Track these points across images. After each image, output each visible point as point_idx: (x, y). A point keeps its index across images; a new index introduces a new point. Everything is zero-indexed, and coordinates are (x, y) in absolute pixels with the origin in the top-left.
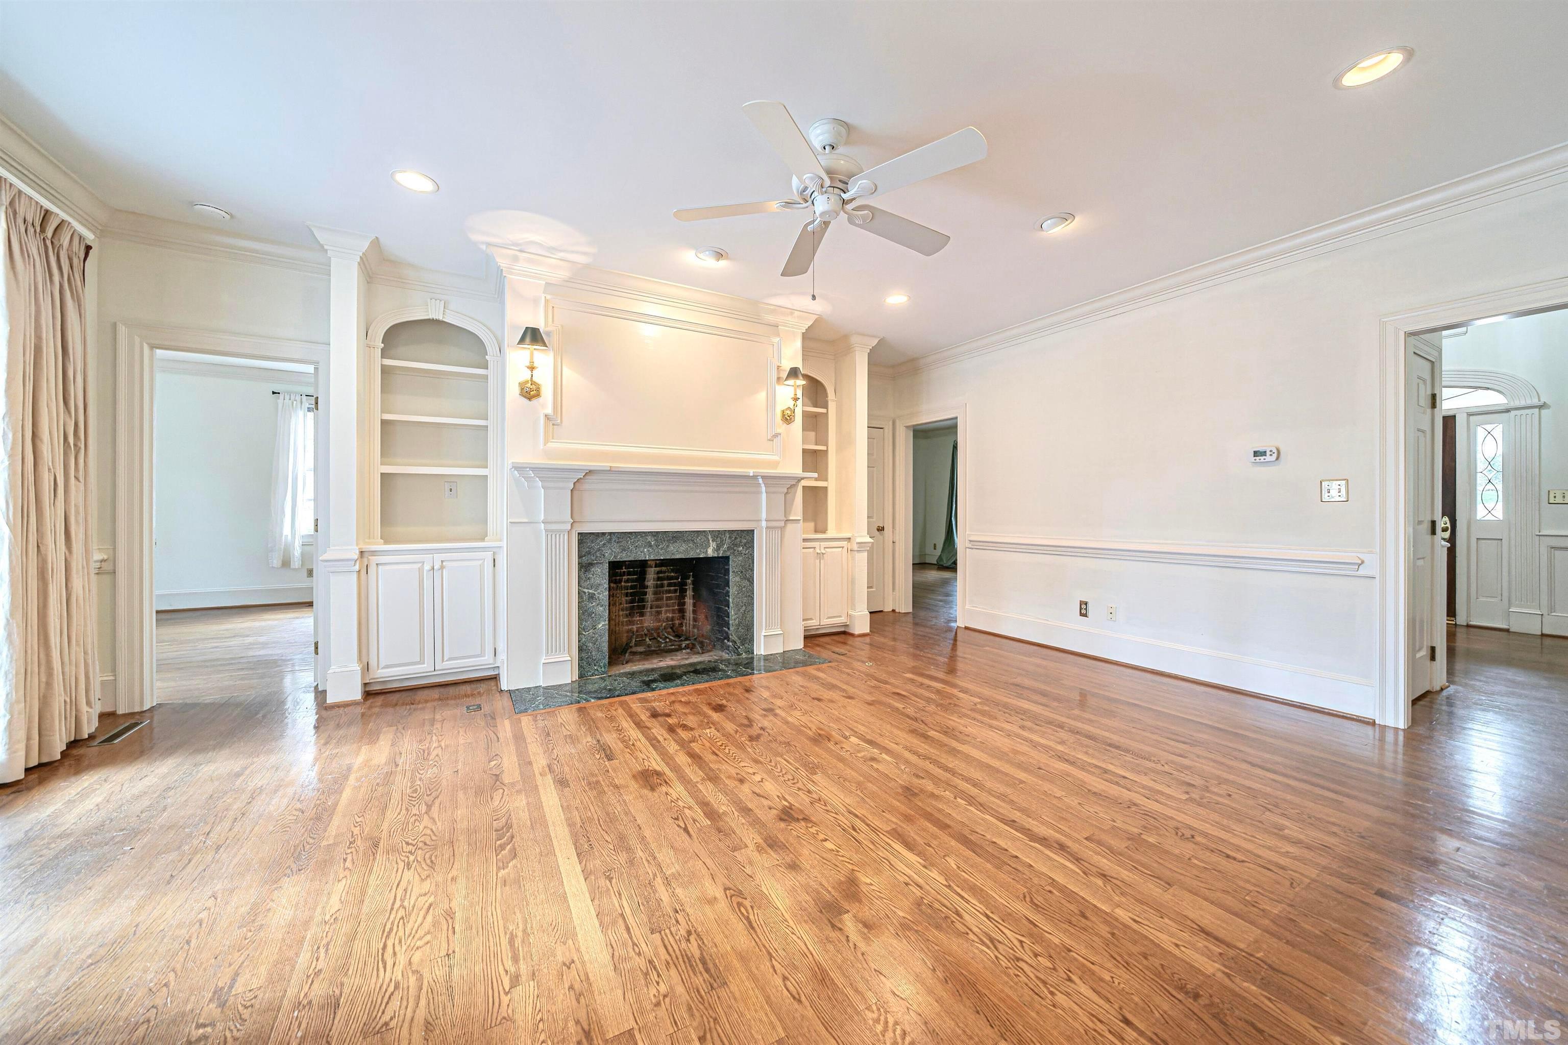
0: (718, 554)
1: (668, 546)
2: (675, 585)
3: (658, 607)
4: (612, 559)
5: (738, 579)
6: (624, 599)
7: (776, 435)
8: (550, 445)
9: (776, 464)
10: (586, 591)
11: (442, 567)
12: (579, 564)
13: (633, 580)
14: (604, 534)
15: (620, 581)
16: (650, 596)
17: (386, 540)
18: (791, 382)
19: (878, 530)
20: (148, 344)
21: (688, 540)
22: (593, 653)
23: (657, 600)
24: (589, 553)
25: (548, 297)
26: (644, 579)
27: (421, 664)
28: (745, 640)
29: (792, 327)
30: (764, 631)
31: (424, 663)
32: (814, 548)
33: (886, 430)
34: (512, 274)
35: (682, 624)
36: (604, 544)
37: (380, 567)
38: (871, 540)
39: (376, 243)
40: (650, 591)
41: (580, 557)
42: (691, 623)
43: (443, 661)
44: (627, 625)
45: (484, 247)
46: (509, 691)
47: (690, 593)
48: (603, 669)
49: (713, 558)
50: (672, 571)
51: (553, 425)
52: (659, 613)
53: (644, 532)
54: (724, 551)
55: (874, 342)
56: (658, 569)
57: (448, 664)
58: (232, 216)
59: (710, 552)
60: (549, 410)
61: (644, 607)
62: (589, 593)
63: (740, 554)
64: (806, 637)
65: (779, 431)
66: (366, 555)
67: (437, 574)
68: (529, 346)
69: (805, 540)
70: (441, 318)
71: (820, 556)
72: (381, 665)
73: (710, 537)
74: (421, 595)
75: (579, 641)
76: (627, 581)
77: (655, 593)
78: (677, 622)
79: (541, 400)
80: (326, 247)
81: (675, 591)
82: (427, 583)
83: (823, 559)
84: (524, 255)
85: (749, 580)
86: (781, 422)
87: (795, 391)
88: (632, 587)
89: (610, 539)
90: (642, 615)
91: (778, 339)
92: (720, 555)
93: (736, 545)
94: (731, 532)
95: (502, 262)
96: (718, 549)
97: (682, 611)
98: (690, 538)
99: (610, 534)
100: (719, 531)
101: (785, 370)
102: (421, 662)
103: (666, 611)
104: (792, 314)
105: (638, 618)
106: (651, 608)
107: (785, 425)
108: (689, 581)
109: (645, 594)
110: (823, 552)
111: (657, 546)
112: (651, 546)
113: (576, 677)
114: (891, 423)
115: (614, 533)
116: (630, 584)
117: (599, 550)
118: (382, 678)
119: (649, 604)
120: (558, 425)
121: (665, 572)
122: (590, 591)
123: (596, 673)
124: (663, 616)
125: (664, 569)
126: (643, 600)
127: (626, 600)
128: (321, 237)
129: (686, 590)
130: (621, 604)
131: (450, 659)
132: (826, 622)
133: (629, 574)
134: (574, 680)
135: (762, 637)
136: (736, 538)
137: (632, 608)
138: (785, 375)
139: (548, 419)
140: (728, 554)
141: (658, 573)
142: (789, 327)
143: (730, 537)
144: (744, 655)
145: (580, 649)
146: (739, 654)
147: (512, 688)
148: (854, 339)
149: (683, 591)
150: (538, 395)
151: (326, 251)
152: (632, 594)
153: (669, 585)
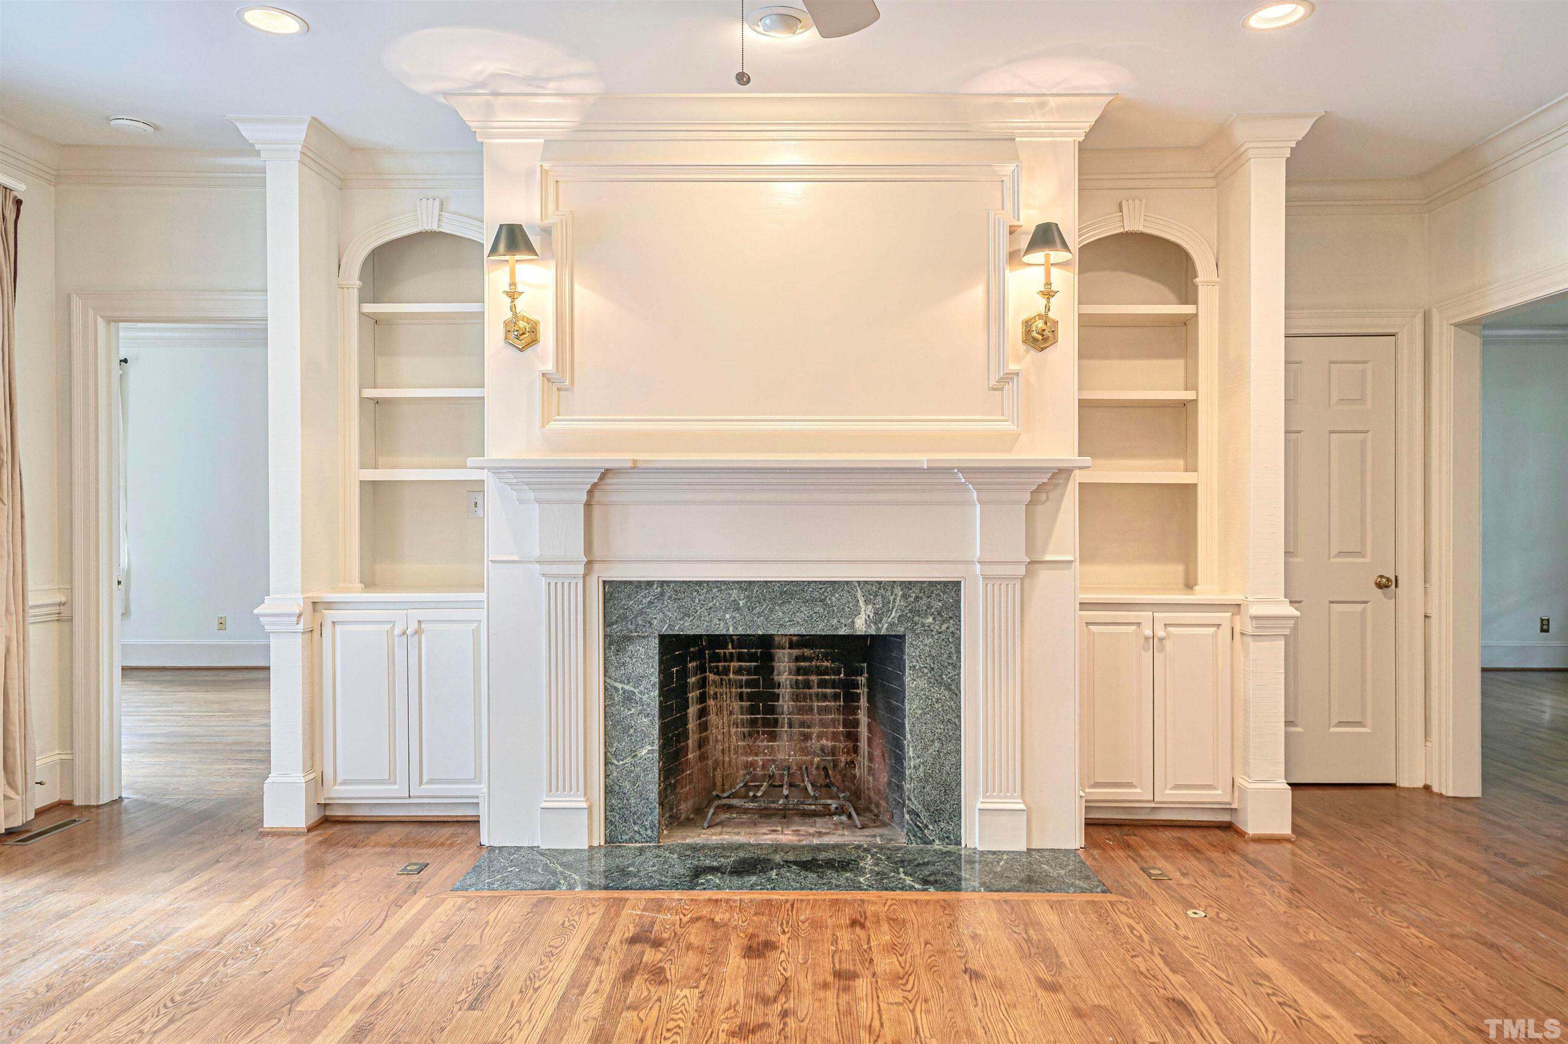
0: (878, 629)
1: (772, 611)
2: (834, 684)
3: (803, 724)
4: (665, 630)
5: (922, 683)
6: (736, 705)
7: (1009, 377)
8: (553, 425)
9: (1011, 440)
10: (619, 686)
11: (419, 632)
12: (605, 636)
13: (749, 672)
14: (650, 584)
15: (726, 671)
16: (785, 704)
17: (369, 583)
18: (1038, 257)
19: (1379, 586)
20: (103, 317)
21: (814, 600)
22: (632, 801)
23: (801, 711)
24: (624, 618)
25: (546, 166)
26: (772, 670)
27: (390, 784)
28: (940, 812)
29: (1050, 135)
30: (981, 799)
31: (395, 783)
32: (1139, 624)
33: (1403, 338)
34: (492, 136)
35: (852, 762)
36: (651, 603)
37: (338, 628)
38: (1292, 611)
39: (316, 126)
40: (785, 692)
41: (607, 624)
42: (866, 763)
43: (421, 783)
44: (747, 754)
45: (441, 99)
46: (491, 849)
47: (863, 702)
48: (649, 832)
49: (865, 637)
50: (826, 657)
51: (559, 389)
52: (807, 737)
53: (724, 582)
54: (892, 625)
55: (1302, 129)
56: (796, 652)
57: (426, 789)
58: (156, 128)
59: (861, 626)
60: (549, 367)
61: (776, 723)
62: (625, 691)
63: (928, 631)
64: (1090, 824)
65: (1013, 367)
66: (319, 607)
67: (414, 641)
68: (507, 258)
69: (1084, 606)
70: (435, 228)
71: (1153, 643)
72: (339, 780)
73: (859, 594)
74: (391, 672)
75: (607, 776)
76: (739, 671)
77: (796, 698)
78: (843, 759)
79: (539, 347)
80: (257, 147)
81: (836, 697)
82: (400, 655)
83: (1162, 649)
84: (501, 99)
85: (948, 688)
86: (1022, 347)
87: (1048, 274)
88: (749, 684)
89: (662, 594)
90: (773, 737)
91: (1012, 167)
92: (883, 632)
93: (918, 613)
94: (907, 585)
95: (472, 120)
96: (878, 617)
97: (852, 737)
98: (816, 595)
99: (662, 583)
100: (880, 583)
101: (1025, 233)
102: (391, 780)
103: (820, 736)
104: (1042, 105)
105: (765, 743)
106: (790, 726)
107: (1033, 352)
108: (862, 679)
109: (776, 697)
110: (1160, 633)
111: (751, 609)
112: (738, 609)
113: (599, 839)
114: (1419, 319)
115: (668, 583)
116: (744, 678)
117: (641, 612)
118: (340, 798)
119: (785, 718)
120: (567, 390)
121: (810, 659)
122: (627, 687)
123: (637, 837)
124: (814, 744)
125: (807, 652)
126: (772, 710)
127: (741, 707)
128: (248, 132)
129: (856, 697)
130: (731, 713)
131: (431, 781)
132: (1168, 794)
133: (741, 658)
134: (596, 844)
135: (977, 811)
136: (917, 598)
137: (753, 723)
138: (1024, 243)
139: (549, 380)
140: (900, 630)
141: (797, 659)
142: (1042, 135)
143: (905, 597)
144: (937, 845)
145: (609, 791)
146: (926, 842)
147: (496, 844)
148: (1241, 132)
149: (851, 698)
150: (534, 341)
151: (259, 151)
152: (751, 697)
153: (822, 684)
